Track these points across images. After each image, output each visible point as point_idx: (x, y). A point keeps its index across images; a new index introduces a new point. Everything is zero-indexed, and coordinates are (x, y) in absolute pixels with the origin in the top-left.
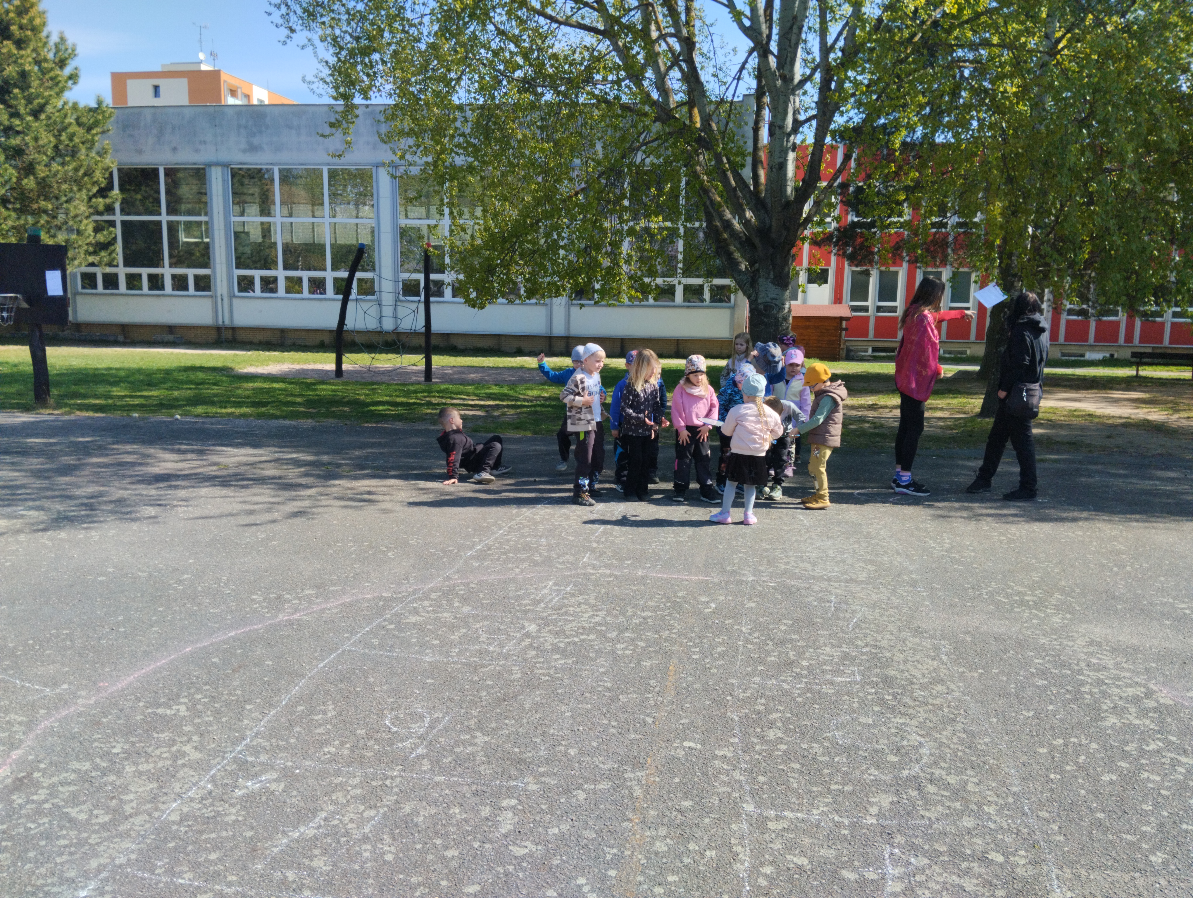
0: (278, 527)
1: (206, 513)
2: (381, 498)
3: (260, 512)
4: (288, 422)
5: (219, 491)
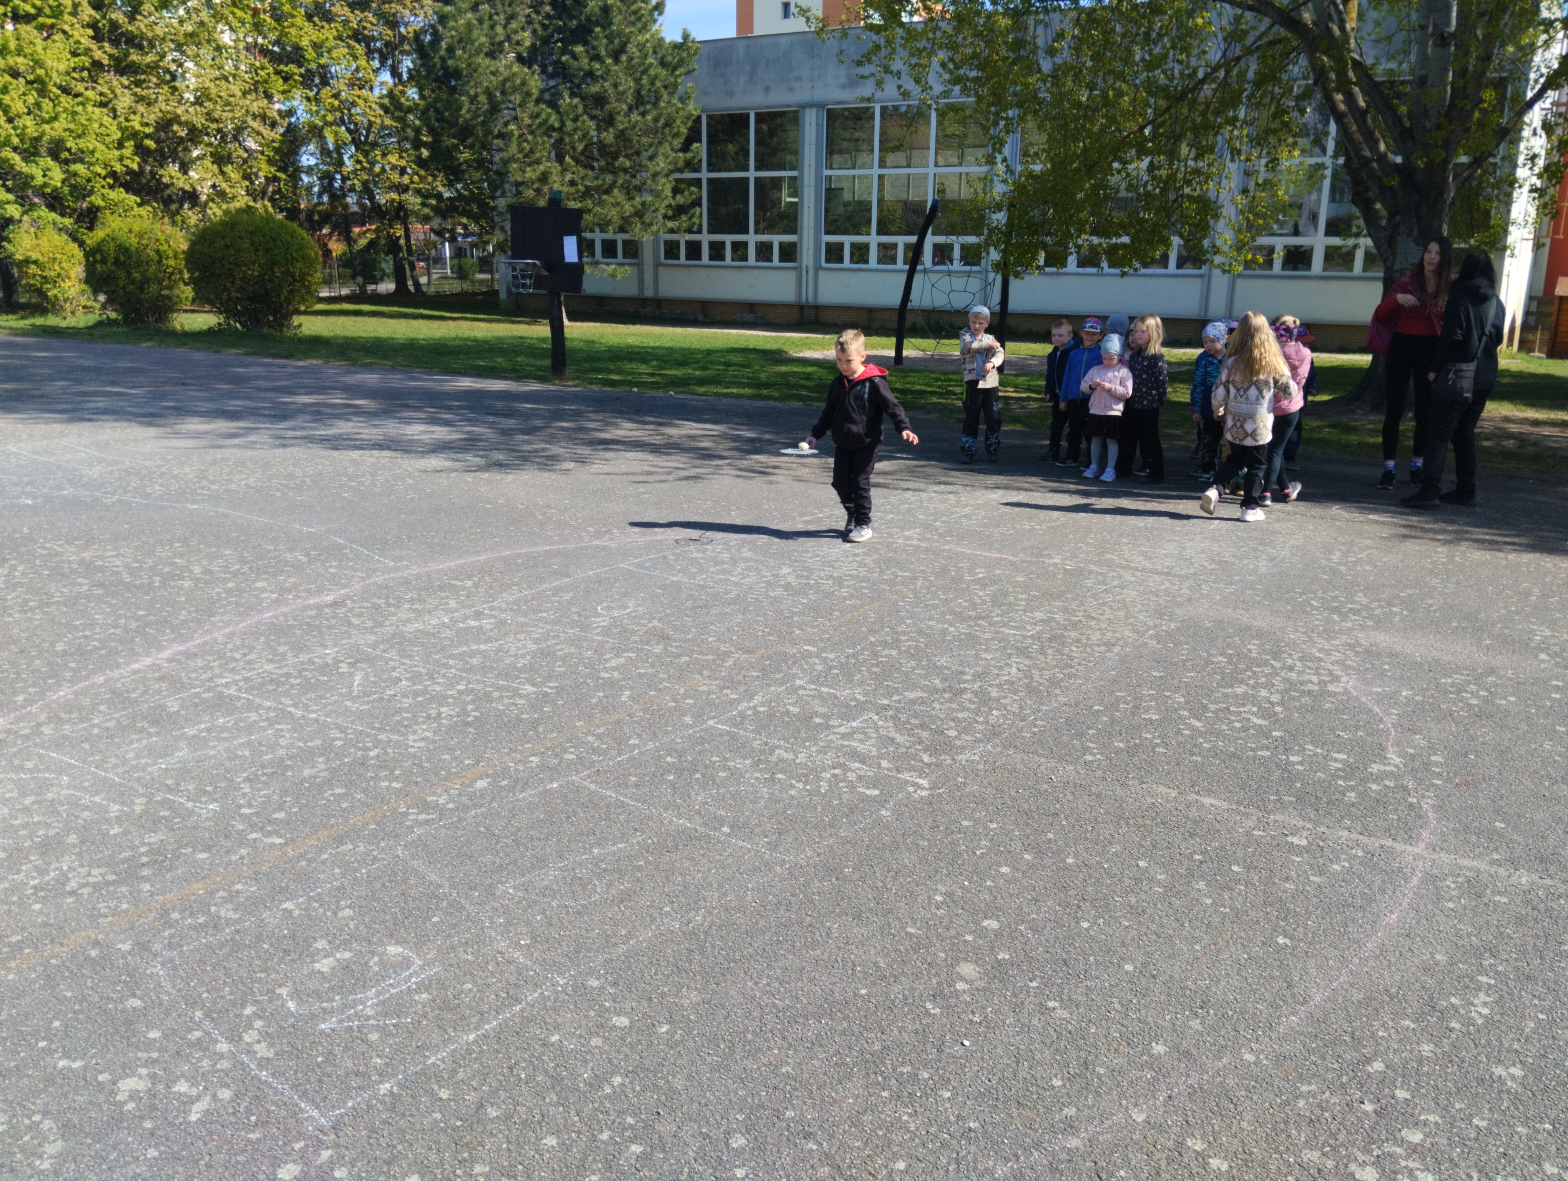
0: (661, 486)
1: (613, 470)
3: (656, 474)
4: (774, 404)
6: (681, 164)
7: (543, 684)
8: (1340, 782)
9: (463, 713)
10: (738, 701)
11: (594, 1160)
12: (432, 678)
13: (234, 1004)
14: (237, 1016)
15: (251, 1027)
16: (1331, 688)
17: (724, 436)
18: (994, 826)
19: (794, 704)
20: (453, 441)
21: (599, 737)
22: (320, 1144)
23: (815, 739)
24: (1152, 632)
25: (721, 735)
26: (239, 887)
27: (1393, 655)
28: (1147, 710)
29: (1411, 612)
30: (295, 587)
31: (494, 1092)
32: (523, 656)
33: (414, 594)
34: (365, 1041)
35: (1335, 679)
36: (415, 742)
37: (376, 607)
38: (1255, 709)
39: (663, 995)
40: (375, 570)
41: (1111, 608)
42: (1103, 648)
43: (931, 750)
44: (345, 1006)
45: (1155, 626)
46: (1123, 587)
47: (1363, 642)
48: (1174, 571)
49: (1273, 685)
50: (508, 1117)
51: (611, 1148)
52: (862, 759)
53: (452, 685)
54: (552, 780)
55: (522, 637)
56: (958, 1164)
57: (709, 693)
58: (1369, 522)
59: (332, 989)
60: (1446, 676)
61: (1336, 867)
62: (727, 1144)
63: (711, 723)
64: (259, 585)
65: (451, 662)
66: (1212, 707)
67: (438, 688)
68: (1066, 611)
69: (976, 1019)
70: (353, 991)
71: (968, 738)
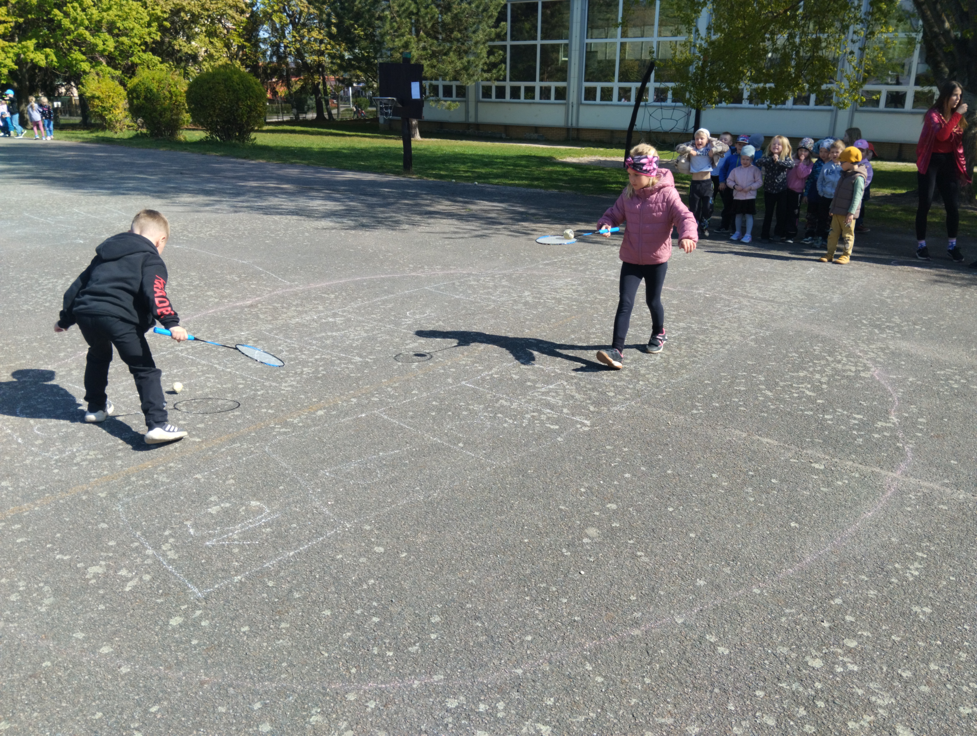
0: (460, 241)
1: (432, 231)
3: (459, 233)
6: (493, 36)
7: (366, 357)
8: (855, 432)
9: (317, 371)
10: (482, 371)
11: (351, 624)
12: (301, 351)
13: (159, 529)
14: (160, 535)
15: (167, 542)
16: (862, 374)
17: (505, 210)
18: (626, 449)
19: (515, 374)
20: (337, 211)
21: (395, 389)
22: (196, 607)
23: (524, 395)
24: (753, 337)
25: (468, 390)
26: (172, 464)
27: (909, 355)
28: (739, 384)
29: (927, 329)
30: (230, 295)
31: (299, 585)
32: (357, 340)
33: (299, 302)
34: (231, 553)
35: (866, 368)
36: (285, 388)
37: (275, 309)
38: (809, 386)
39: (407, 536)
40: (278, 287)
41: (730, 321)
42: (719, 346)
43: (596, 403)
44: (222, 533)
45: (756, 333)
46: (740, 309)
47: (891, 347)
48: (777, 299)
49: (825, 371)
50: (305, 598)
51: (361, 618)
52: (552, 407)
53: (312, 356)
54: (362, 413)
55: (359, 329)
56: (563, 639)
57: (466, 365)
58: (913, 272)
59: (216, 523)
60: (941, 369)
61: (840, 483)
62: (429, 620)
63: (463, 383)
64: (209, 293)
65: (314, 342)
66: (782, 384)
67: (304, 357)
68: (700, 322)
69: (592, 560)
70: (228, 525)
71: (620, 397)
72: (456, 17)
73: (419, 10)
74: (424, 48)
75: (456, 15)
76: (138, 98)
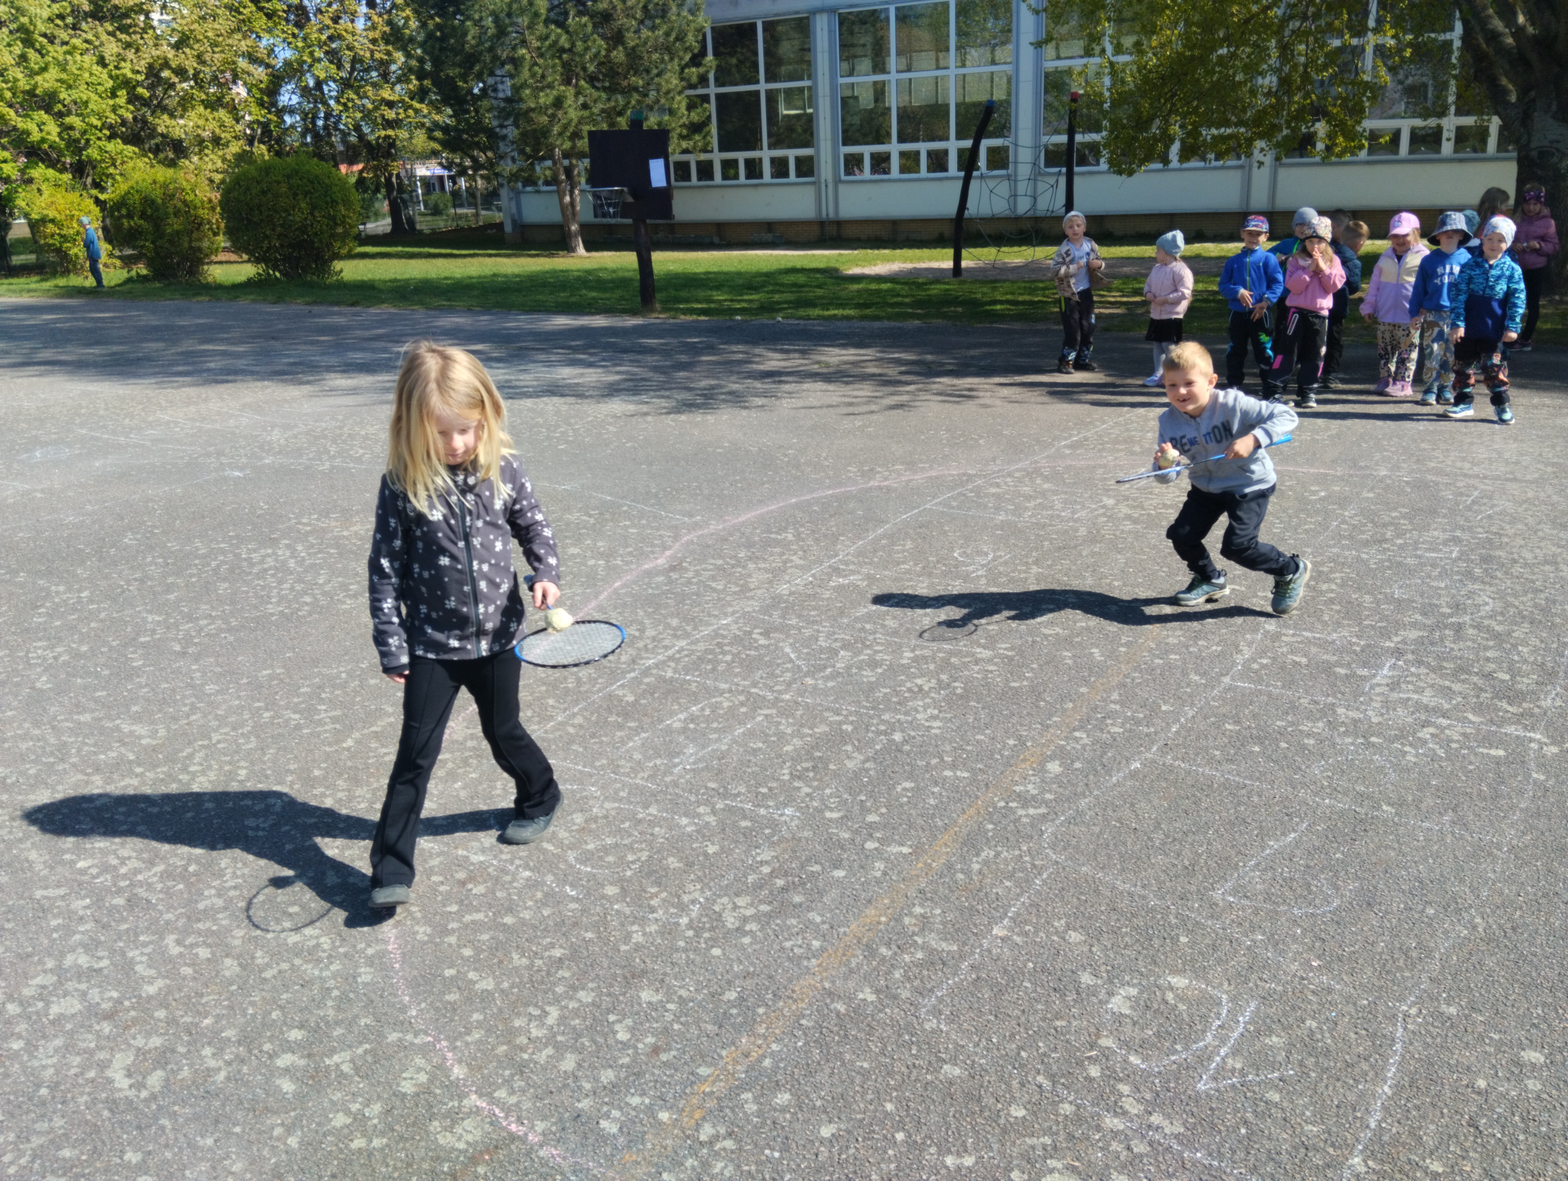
0: (875, 417)
1: (807, 404)
2: (981, 394)
3: (858, 404)
4: (892, 324)
5: (820, 385)
6: (694, 79)
54: (1128, 759)
72: (633, 55)
73: (573, 45)
74: (585, 106)
75: (633, 48)
76: (130, 216)
